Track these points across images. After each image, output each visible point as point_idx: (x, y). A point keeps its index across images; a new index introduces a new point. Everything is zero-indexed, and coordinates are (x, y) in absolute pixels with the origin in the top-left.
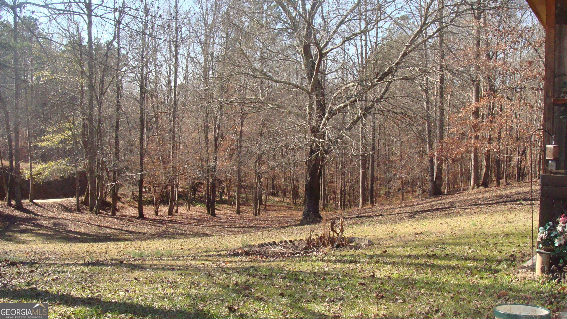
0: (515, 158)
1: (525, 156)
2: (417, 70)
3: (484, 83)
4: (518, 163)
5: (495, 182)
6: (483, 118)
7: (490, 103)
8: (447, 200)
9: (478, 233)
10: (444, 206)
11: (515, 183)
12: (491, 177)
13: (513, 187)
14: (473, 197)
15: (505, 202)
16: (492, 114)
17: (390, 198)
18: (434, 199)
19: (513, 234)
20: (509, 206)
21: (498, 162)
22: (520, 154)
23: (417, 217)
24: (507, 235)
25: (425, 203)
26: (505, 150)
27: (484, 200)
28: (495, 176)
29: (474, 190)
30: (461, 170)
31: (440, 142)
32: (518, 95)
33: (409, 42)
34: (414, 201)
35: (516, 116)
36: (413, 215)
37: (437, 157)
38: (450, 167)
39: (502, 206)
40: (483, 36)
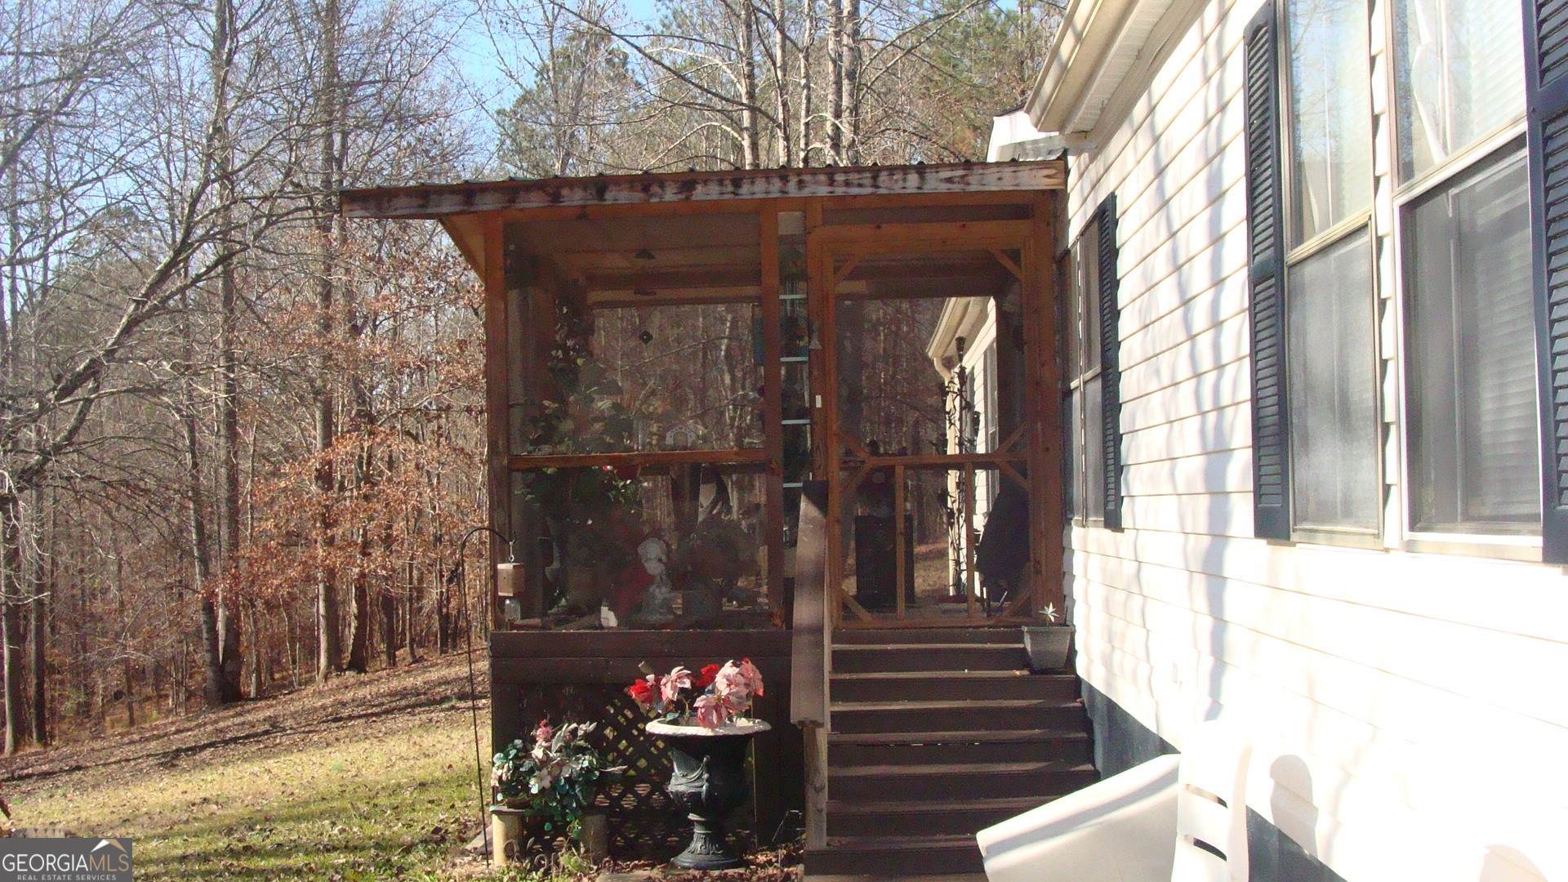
0: (434, 593)
1: (458, 584)
2: (168, 368)
3: (342, 395)
4: (440, 602)
5: (384, 657)
6: (342, 488)
7: (362, 448)
8: (260, 713)
9: (351, 788)
10: (253, 730)
11: (435, 657)
12: (372, 644)
13: (432, 666)
14: (328, 701)
15: (414, 706)
16: (367, 478)
17: (93, 722)
18: (221, 714)
19: (436, 783)
20: (424, 717)
21: (388, 604)
22: (445, 579)
23: (183, 763)
24: (422, 785)
25: (199, 726)
26: (404, 570)
27: (358, 706)
28: (383, 641)
29: (330, 683)
30: (292, 630)
31: (231, 558)
32: (434, 425)
33: (143, 291)
34: (165, 725)
35: (430, 480)
36: (170, 761)
37: (225, 598)
38: (261, 624)
39: (406, 718)
40: (338, 276)
